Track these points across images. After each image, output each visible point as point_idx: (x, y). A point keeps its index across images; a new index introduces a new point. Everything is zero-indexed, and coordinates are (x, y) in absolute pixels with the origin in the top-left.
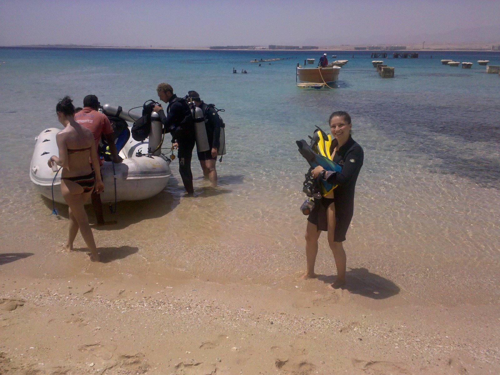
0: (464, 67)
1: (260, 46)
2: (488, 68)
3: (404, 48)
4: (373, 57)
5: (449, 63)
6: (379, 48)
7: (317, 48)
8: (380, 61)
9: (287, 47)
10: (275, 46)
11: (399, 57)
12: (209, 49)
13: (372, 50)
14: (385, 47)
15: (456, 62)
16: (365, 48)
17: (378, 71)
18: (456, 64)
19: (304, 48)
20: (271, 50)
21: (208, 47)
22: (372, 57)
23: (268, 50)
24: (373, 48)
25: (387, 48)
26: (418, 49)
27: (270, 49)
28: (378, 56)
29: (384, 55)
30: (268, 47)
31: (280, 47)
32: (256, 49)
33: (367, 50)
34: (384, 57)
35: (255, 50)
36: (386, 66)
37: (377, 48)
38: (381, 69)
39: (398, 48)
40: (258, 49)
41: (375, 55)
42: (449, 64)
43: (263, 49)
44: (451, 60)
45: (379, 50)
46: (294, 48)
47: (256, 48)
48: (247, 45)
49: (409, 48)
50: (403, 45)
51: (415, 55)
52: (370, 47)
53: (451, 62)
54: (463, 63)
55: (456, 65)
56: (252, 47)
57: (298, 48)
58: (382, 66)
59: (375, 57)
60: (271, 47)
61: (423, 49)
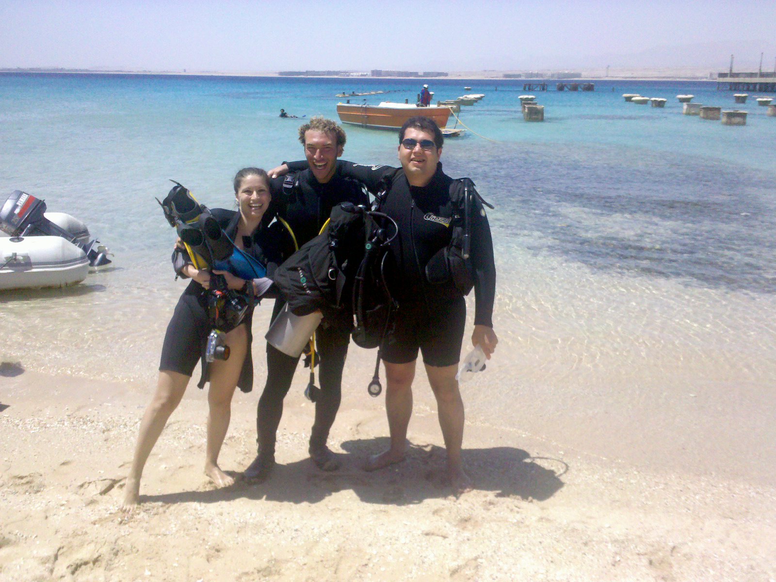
0: (654, 105)
1: (357, 71)
2: (686, 107)
4: (527, 89)
5: (633, 99)
7: (446, 75)
9: (400, 74)
11: (566, 89)
12: (277, 76)
13: (529, 79)
15: (644, 97)
18: (643, 100)
19: (426, 74)
20: (375, 77)
23: (371, 77)
24: (532, 75)
26: (596, 77)
28: (534, 88)
29: (543, 86)
30: (371, 73)
31: (388, 73)
33: (523, 78)
34: (543, 89)
35: (350, 77)
37: (537, 75)
39: (567, 75)
40: (355, 75)
41: (530, 87)
43: (362, 75)
44: (638, 95)
45: (541, 79)
46: (411, 74)
47: (351, 74)
48: (336, 70)
49: (587, 75)
50: (578, 71)
51: (589, 87)
52: (527, 74)
53: (637, 98)
54: (654, 99)
56: (346, 72)
57: (416, 74)
60: (374, 73)
61: (607, 76)
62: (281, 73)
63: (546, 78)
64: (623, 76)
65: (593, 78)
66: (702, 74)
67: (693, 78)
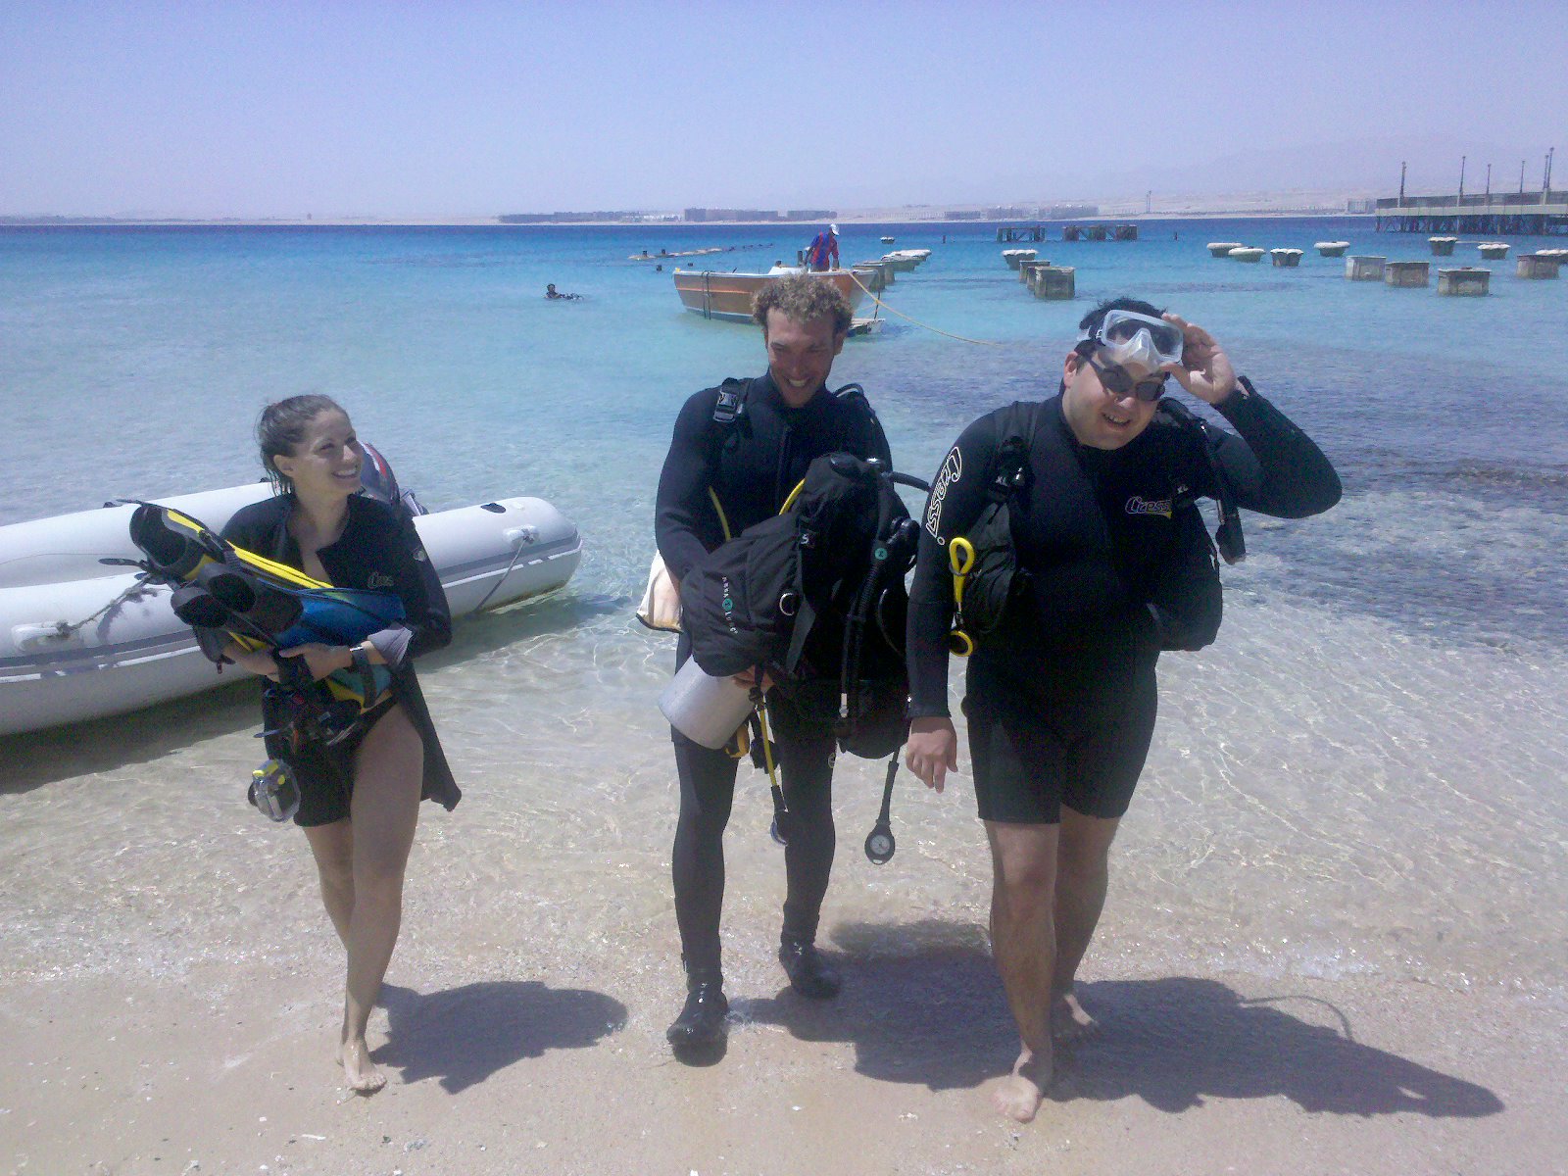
0: (1278, 262)
3: (1094, 211)
5: (1232, 251)
6: (1020, 213)
7: (833, 215)
8: (1028, 252)
10: (703, 211)
11: (1081, 238)
13: (997, 221)
14: (1034, 209)
15: (1252, 248)
16: (977, 215)
17: (1023, 281)
18: (1253, 254)
19: (793, 215)
20: (692, 223)
21: (493, 218)
22: (1000, 240)
23: (685, 223)
24: (1000, 213)
25: (1042, 213)
26: (1132, 215)
27: (687, 219)
28: (1018, 236)
29: (1037, 233)
31: (718, 215)
32: (646, 220)
33: (983, 220)
34: (1038, 239)
36: (1048, 264)
37: (1012, 213)
38: (1032, 272)
39: (1073, 212)
40: (651, 220)
41: (1009, 234)
42: (1231, 256)
44: (1237, 244)
45: (1019, 220)
46: (763, 215)
47: (645, 217)
48: (615, 209)
49: (1109, 211)
50: (1089, 204)
51: (1128, 233)
52: (990, 211)
53: (1239, 250)
54: (1274, 251)
55: (1253, 258)
56: (633, 214)
57: (773, 215)
58: (1036, 264)
59: (1010, 239)
60: (691, 213)
61: (1150, 213)
62: (504, 218)
63: (1029, 219)
64: (1178, 210)
65: (1121, 215)
66: (1333, 204)
67: (1316, 212)
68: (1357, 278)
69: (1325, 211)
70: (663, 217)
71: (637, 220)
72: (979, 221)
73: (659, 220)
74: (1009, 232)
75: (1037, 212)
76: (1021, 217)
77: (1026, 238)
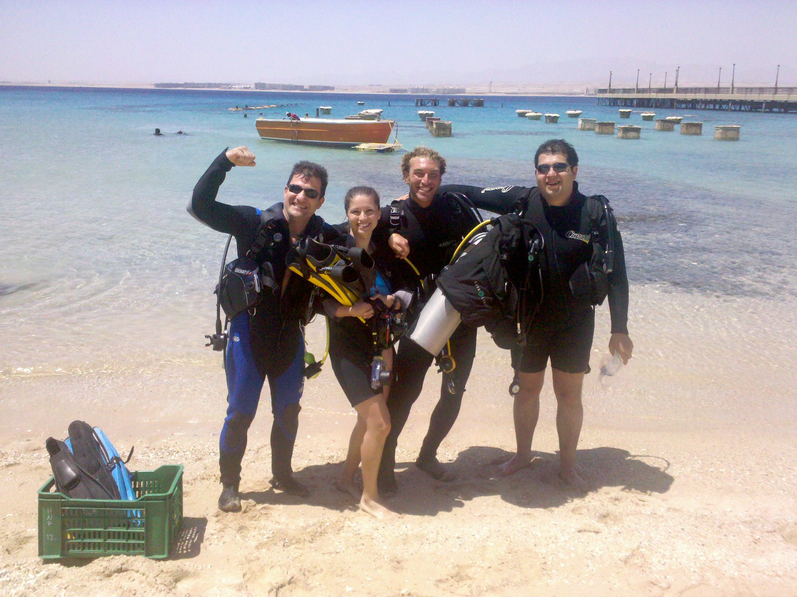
0: (548, 121)
1: (239, 84)
2: (580, 122)
3: (463, 91)
4: (419, 104)
5: (527, 115)
6: (427, 91)
7: (333, 89)
8: (430, 112)
9: (284, 87)
10: (264, 84)
11: (457, 105)
12: (153, 87)
13: (416, 94)
14: (434, 89)
15: (537, 113)
16: (406, 91)
17: (427, 128)
18: (537, 116)
19: (311, 88)
20: (258, 90)
21: (152, 85)
22: (417, 105)
23: (255, 90)
24: (417, 90)
25: (438, 91)
26: (482, 93)
27: (257, 88)
28: (426, 102)
29: (435, 101)
30: (254, 86)
31: (273, 86)
32: (234, 88)
33: (409, 93)
34: (435, 105)
35: (233, 90)
36: (439, 119)
37: (423, 90)
38: (432, 123)
39: (453, 91)
40: (237, 88)
42: (527, 117)
43: (244, 88)
44: (530, 111)
45: (427, 94)
46: (296, 87)
47: (234, 86)
48: (217, 82)
49: (472, 90)
50: (461, 87)
51: (479, 103)
52: (412, 89)
53: (531, 114)
54: (547, 115)
55: (537, 118)
56: (228, 85)
57: (301, 88)
58: (434, 119)
59: (421, 105)
60: (258, 85)
61: (490, 92)
62: (157, 85)
63: (431, 94)
64: (505, 91)
65: (477, 93)
66: (579, 90)
67: (571, 94)
68: (583, 129)
69: (575, 93)
70: (243, 86)
71: (229, 88)
72: (406, 94)
73: (241, 88)
74: (422, 101)
75: (436, 90)
76: (428, 92)
77: (430, 104)
